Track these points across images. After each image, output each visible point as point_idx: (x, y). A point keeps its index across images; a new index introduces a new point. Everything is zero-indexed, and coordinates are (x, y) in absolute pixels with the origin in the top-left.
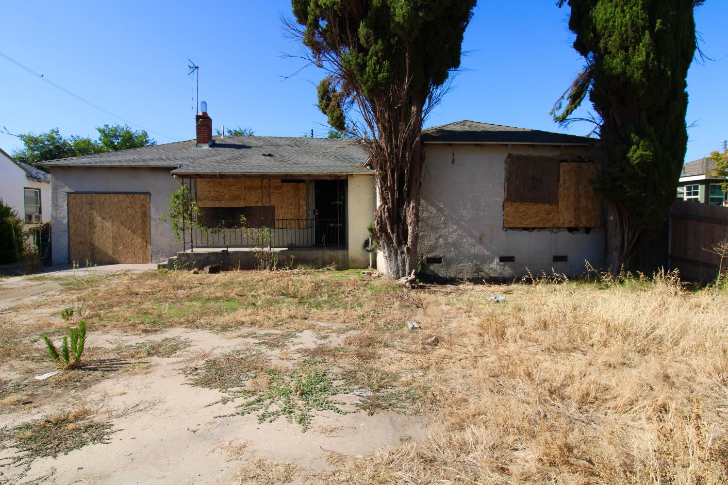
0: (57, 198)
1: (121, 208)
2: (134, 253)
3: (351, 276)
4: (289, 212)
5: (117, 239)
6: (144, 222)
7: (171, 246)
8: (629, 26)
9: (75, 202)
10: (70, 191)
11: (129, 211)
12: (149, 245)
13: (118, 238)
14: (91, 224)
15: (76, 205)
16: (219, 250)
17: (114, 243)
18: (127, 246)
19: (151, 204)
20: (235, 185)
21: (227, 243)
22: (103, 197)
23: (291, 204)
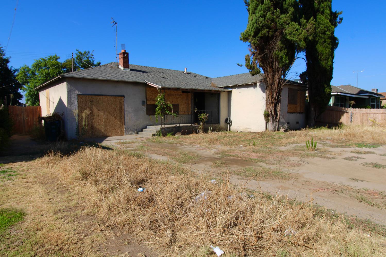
0: (71, 98)
1: (109, 104)
2: (116, 130)
4: (185, 107)
6: (121, 112)
7: (134, 126)
9: (82, 100)
10: (79, 93)
11: (113, 106)
12: (123, 125)
13: (107, 122)
14: (92, 114)
15: (83, 102)
16: (174, 125)
17: (105, 125)
18: (112, 126)
19: (125, 102)
21: (179, 122)
22: (99, 98)
23: (185, 103)
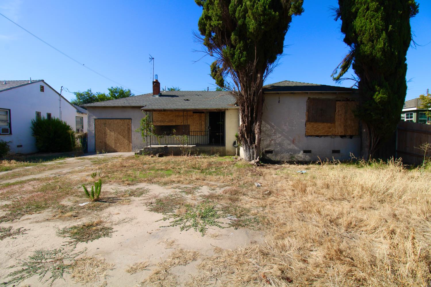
0: (90, 121)
1: (118, 126)
2: (124, 147)
3: (227, 159)
4: (197, 128)
5: (116, 140)
6: (128, 132)
7: (141, 144)
8: (374, 29)
9: (98, 123)
10: (96, 118)
11: (122, 127)
12: (131, 143)
14: (105, 134)
15: (98, 124)
16: (163, 146)
17: (115, 142)
18: (121, 144)
19: (132, 124)
20: (171, 115)
21: (167, 143)
22: (110, 121)
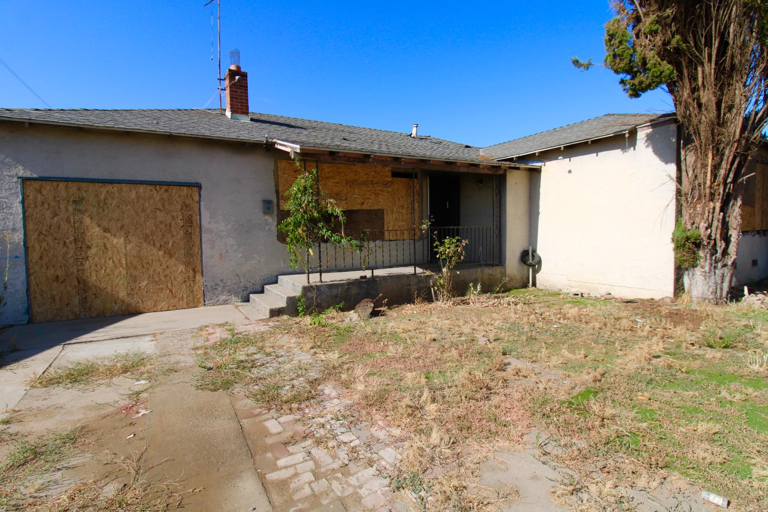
1: (144, 210)
2: (171, 291)
5: (135, 268)
6: (188, 235)
9: (40, 198)
10: (28, 174)
11: (160, 216)
12: (198, 276)
13: (139, 267)
14: (81, 242)
15: (43, 203)
17: (131, 276)
18: (157, 279)
19: (202, 203)
22: (104, 190)
23: (403, 207)
